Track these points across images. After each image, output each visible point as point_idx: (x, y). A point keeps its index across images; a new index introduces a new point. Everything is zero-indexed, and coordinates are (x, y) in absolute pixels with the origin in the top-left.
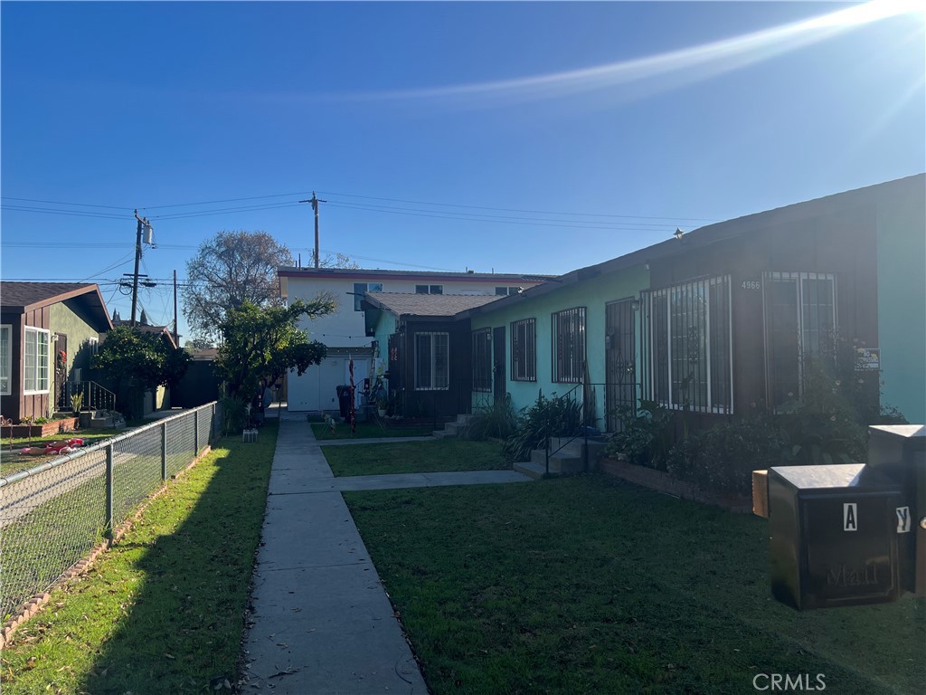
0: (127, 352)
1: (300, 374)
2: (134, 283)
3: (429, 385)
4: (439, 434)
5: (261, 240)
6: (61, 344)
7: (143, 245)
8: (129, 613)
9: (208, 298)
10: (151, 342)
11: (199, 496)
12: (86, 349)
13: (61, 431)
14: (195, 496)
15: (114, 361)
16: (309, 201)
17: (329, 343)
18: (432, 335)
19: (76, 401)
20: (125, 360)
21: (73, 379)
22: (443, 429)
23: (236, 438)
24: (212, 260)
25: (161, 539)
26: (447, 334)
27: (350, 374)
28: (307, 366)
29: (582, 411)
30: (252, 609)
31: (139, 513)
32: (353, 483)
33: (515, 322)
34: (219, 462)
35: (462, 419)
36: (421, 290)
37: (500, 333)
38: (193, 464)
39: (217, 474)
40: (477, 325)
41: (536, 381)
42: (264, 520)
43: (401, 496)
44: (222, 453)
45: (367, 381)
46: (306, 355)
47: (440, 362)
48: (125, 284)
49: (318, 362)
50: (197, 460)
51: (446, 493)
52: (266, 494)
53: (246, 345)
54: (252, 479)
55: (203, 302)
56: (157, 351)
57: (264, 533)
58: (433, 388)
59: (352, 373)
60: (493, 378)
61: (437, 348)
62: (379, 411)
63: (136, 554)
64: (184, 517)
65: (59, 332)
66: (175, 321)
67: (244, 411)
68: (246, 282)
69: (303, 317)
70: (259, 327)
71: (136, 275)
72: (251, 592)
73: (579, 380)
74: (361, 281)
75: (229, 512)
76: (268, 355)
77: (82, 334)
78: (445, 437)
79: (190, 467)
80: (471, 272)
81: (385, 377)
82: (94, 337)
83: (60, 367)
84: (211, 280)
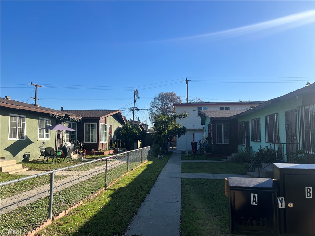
0: (128, 130)
1: (179, 138)
2: (134, 110)
3: (222, 142)
4: (225, 160)
5: (172, 94)
6: (111, 128)
7: (136, 98)
8: (100, 210)
9: (156, 113)
10: (135, 127)
11: (137, 176)
12: (118, 129)
13: (109, 154)
14: (136, 175)
15: (125, 133)
16: (185, 81)
17: (188, 127)
18: (223, 124)
19: (114, 145)
20: (128, 133)
21: (114, 138)
22: (226, 158)
23: (156, 158)
24: (157, 101)
25: (121, 188)
26: (228, 124)
27: (193, 138)
28: (181, 135)
29: (277, 154)
30: (136, 213)
31: (117, 180)
32: (186, 175)
33: (253, 120)
34: (148, 165)
35: (233, 155)
36: (222, 109)
37: (247, 123)
38: (140, 165)
39: (146, 169)
40: (240, 121)
41: (260, 142)
42: (153, 185)
43: (201, 181)
44: (150, 162)
45: (200, 140)
46: (181, 131)
47: (226, 134)
48: (131, 110)
49: (184, 134)
50: (142, 164)
51: (218, 181)
52: (158, 176)
53: (160, 128)
54: (156, 172)
55: (155, 115)
56: (137, 130)
57: (152, 190)
58: (223, 143)
59: (194, 138)
60: (245, 140)
61: (224, 129)
62: (204, 151)
63: (111, 192)
64: (130, 182)
65: (110, 125)
66: (146, 121)
67: (159, 149)
68: (167, 108)
69: (178, 119)
70: (164, 122)
71: (134, 107)
72: (139, 208)
73: (276, 141)
74: (200, 106)
75: (144, 182)
76: (166, 132)
77: (117, 125)
78: (226, 161)
79: (139, 167)
80: (241, 101)
81: (207, 139)
82: (120, 126)
83: (110, 135)
84: (157, 108)
